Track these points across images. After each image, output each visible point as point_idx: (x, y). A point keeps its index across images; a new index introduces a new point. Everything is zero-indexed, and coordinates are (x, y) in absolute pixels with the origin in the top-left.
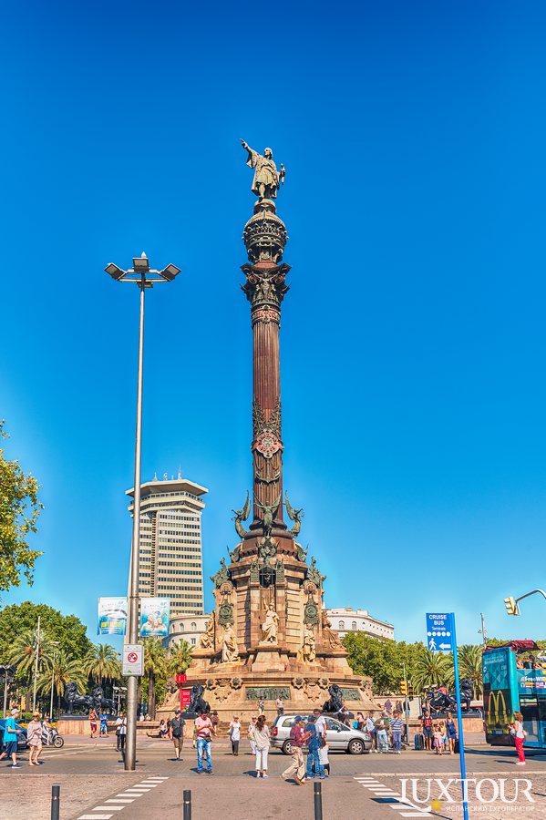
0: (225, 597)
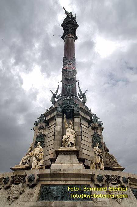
0: (41, 131)
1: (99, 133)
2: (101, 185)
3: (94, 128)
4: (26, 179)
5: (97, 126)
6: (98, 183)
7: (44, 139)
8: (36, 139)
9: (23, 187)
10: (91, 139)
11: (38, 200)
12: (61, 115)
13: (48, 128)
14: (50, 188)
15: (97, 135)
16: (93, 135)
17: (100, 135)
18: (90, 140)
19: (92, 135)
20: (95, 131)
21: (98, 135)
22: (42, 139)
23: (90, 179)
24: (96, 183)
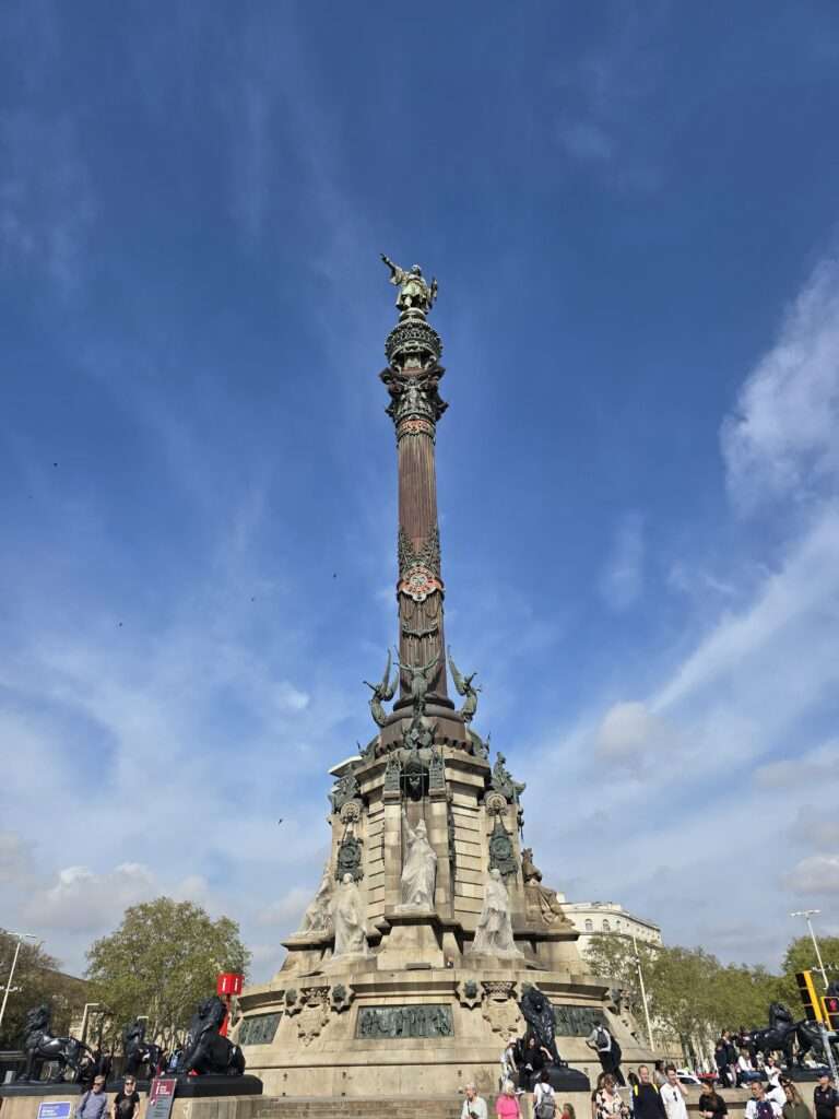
1: (509, 828)
2: (471, 1003)
3: (495, 811)
4: (330, 995)
5: (504, 802)
6: (467, 1000)
7: (360, 853)
8: (339, 855)
9: (325, 1010)
10: (487, 846)
11: (355, 1038)
12: (397, 799)
13: (370, 816)
14: (375, 1013)
15: (501, 833)
16: (492, 835)
17: (512, 834)
18: (484, 851)
19: (488, 835)
20: (499, 821)
21: (505, 831)
22: (354, 853)
23: (451, 992)
24: (462, 1000)
